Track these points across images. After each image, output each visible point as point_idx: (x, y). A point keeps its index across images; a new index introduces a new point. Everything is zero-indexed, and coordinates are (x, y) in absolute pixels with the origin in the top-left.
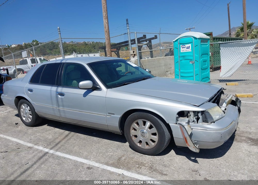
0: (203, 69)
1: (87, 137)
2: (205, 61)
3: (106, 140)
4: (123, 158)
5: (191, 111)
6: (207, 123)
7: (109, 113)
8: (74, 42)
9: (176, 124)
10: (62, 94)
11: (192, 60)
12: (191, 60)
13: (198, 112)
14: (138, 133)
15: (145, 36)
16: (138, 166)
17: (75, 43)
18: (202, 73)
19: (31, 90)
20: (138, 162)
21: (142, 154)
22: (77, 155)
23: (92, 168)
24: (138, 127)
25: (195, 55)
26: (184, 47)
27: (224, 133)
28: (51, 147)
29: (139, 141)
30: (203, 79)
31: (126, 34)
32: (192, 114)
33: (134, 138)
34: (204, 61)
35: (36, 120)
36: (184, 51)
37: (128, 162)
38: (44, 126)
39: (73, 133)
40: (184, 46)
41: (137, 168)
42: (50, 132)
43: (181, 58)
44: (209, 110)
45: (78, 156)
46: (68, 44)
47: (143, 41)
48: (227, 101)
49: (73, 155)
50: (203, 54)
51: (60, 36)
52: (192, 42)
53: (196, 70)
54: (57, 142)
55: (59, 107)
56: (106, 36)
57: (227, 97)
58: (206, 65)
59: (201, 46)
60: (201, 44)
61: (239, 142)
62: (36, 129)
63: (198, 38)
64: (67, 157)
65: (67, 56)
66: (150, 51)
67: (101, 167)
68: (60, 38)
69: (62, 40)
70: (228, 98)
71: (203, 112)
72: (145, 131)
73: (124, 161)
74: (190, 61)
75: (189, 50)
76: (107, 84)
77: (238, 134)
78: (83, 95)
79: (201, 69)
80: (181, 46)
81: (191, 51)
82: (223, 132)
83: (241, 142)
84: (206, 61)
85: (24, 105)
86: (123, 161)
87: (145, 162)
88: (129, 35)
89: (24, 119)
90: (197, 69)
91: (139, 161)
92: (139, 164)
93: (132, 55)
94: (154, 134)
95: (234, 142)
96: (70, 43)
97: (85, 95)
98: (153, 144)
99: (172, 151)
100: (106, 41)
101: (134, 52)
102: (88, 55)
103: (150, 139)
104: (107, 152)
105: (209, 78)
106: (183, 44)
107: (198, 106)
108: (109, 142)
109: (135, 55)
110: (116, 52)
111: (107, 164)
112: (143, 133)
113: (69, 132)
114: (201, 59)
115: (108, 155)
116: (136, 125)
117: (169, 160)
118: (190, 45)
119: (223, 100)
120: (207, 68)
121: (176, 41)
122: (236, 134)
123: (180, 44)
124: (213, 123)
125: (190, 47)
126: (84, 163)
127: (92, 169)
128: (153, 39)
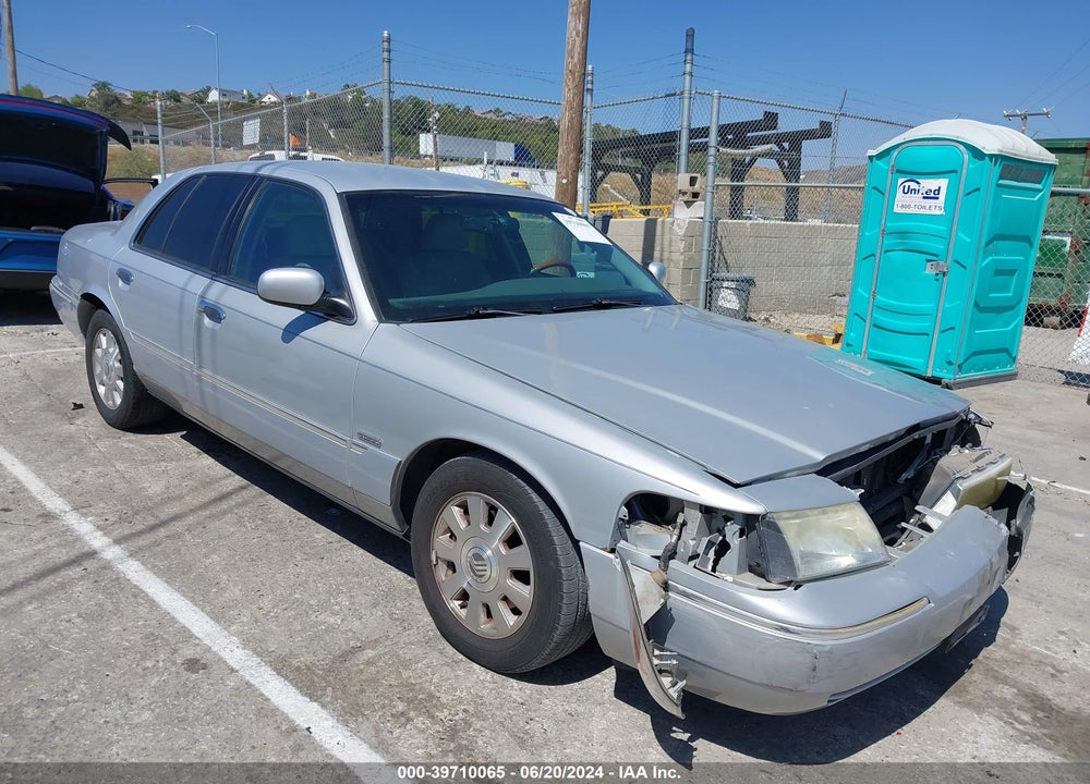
0: (986, 309)
1: (295, 521)
2: (1006, 272)
3: (361, 551)
4: (370, 653)
5: (693, 505)
6: (763, 583)
7: (362, 436)
8: (504, 112)
9: (613, 551)
10: (215, 314)
11: (937, 256)
12: (932, 257)
13: (728, 516)
14: (462, 556)
15: (771, 119)
16: (401, 707)
17: (508, 117)
18: (976, 324)
19: (125, 276)
20: (418, 687)
21: (461, 656)
22: (194, 592)
23: (205, 667)
24: (463, 524)
25: (960, 234)
26: (910, 191)
27: (830, 652)
28: (127, 532)
29: (456, 590)
30: (975, 354)
31: (674, 95)
32: (694, 519)
33: (442, 573)
34: (998, 272)
35: (134, 404)
36: (909, 207)
37: (374, 681)
38: (166, 436)
39: (255, 490)
40: (913, 185)
41: (392, 715)
42: (171, 466)
43: (889, 242)
44: (787, 515)
45: (192, 600)
46: (480, 118)
47: (764, 140)
48: (963, 486)
49: (178, 590)
50: (998, 237)
51: (386, 72)
52: (955, 172)
53: (947, 305)
54: (163, 517)
55: (200, 367)
56: (567, 93)
57: (974, 466)
58: (1008, 292)
59: (997, 197)
60: (999, 186)
61: (969, 705)
62: (131, 442)
63: (991, 156)
64: (150, 591)
65: (462, 167)
66: (788, 188)
67: (243, 673)
68: (386, 78)
69: (395, 88)
70: (979, 470)
71: (749, 522)
72: (489, 552)
73: (362, 667)
74: (928, 261)
75: (936, 208)
76: (390, 301)
77: (991, 663)
78: (285, 330)
79: (976, 304)
80: (901, 180)
81: (940, 213)
82: (827, 649)
83: (979, 709)
84: (1012, 272)
85: (105, 335)
86: (356, 668)
87: (444, 698)
88: (686, 102)
89: (101, 390)
90: (956, 301)
91: (426, 685)
92: (410, 701)
93: (684, 194)
94: (522, 576)
95: (942, 702)
96: (488, 116)
97: (291, 332)
98: (511, 619)
99: (607, 671)
100: (564, 114)
101: (693, 181)
102: (542, 174)
103: (500, 593)
104: (323, 607)
105: (1010, 355)
106: (914, 175)
107: (737, 486)
108: (365, 567)
109: (695, 195)
110: (639, 176)
111: (281, 666)
112: (478, 557)
113: (245, 482)
114: (984, 259)
115: (316, 624)
116: (457, 511)
117: (564, 716)
118: (942, 183)
119: (945, 474)
120: (1011, 308)
121: (880, 156)
122: (980, 657)
123: (898, 171)
124: (791, 589)
125: (942, 196)
126: (192, 636)
127: (201, 672)
128: (810, 135)
